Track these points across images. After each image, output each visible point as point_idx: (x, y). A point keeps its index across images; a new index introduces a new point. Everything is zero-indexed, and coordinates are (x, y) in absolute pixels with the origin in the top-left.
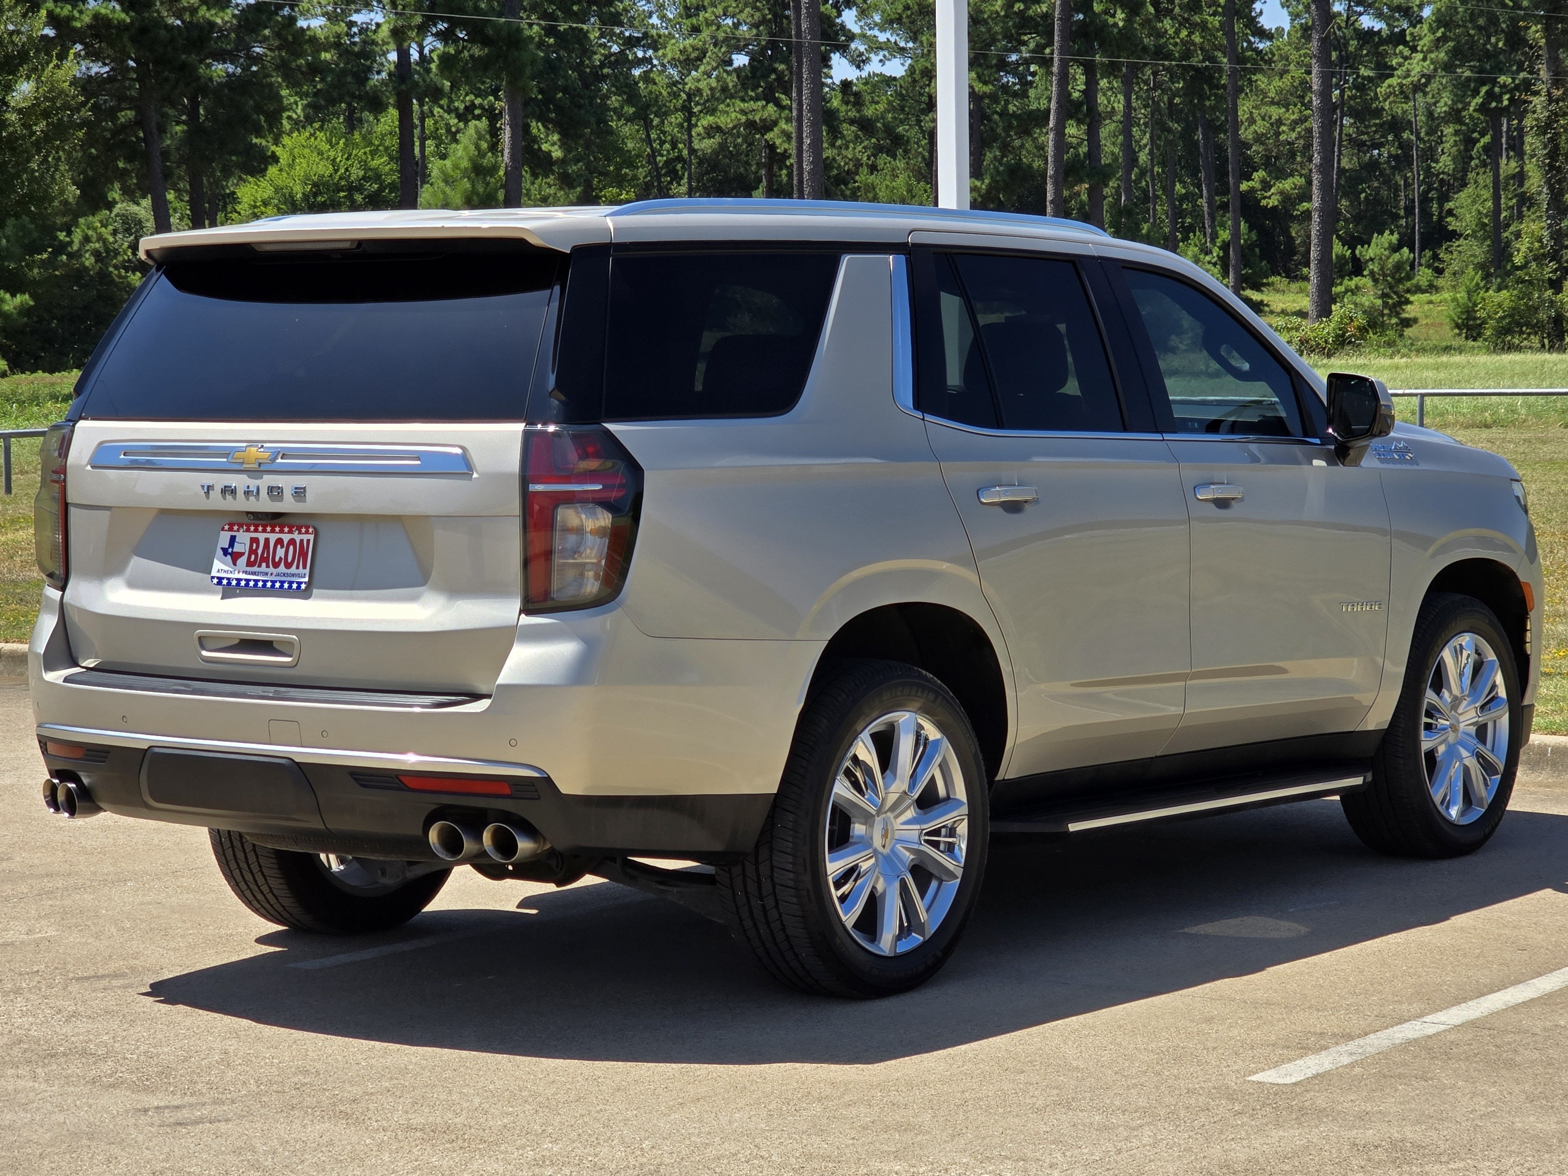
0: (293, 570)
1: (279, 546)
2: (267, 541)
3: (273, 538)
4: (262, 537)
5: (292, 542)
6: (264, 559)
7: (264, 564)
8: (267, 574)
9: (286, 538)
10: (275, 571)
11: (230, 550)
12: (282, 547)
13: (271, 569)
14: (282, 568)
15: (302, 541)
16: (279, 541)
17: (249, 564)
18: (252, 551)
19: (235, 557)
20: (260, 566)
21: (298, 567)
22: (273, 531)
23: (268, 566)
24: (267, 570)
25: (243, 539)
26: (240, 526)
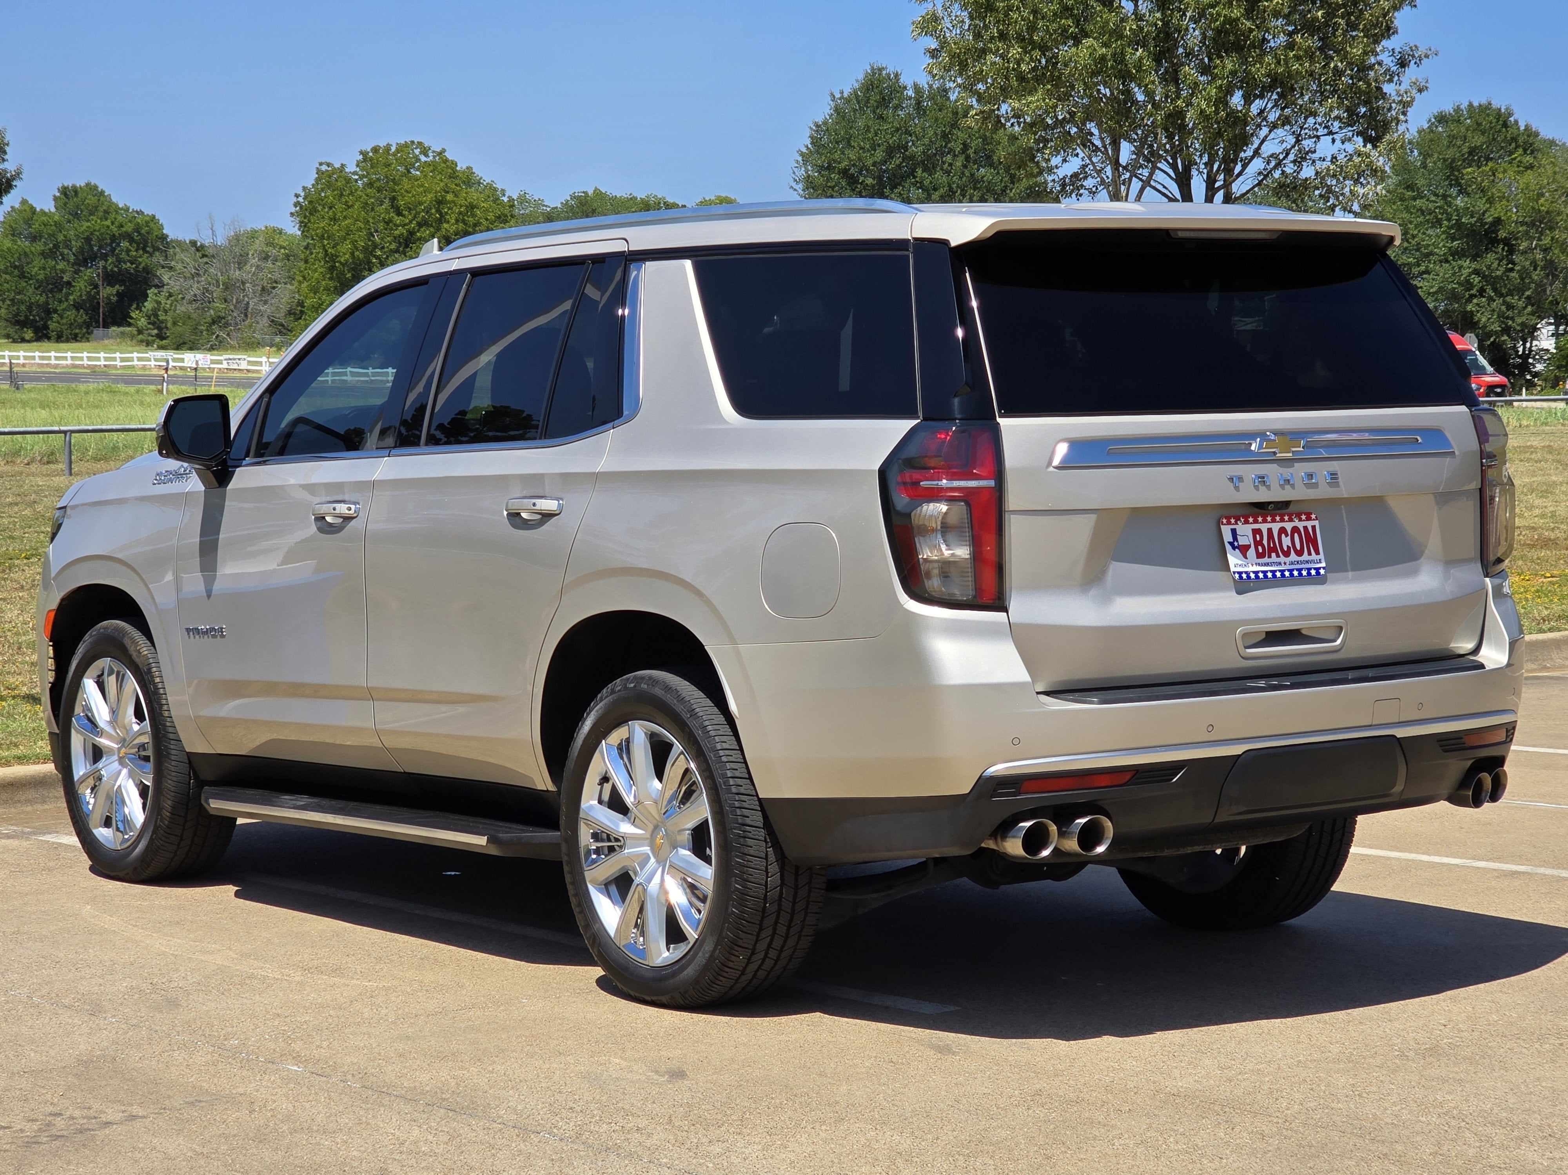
0: (1305, 556)
1: (1283, 535)
2: (1270, 531)
3: (1276, 527)
4: (1264, 528)
5: (1295, 529)
6: (1272, 550)
7: (1273, 555)
8: (1280, 564)
9: (1289, 526)
10: (1287, 560)
11: (1236, 544)
12: (1287, 535)
13: (1282, 559)
14: (1293, 556)
15: (1305, 528)
16: (1282, 530)
17: (1260, 556)
18: (1258, 543)
19: (1244, 550)
20: (1270, 557)
21: (1310, 554)
22: (1274, 521)
23: (1278, 556)
24: (1278, 560)
25: (1245, 532)
26: (1237, 519)
